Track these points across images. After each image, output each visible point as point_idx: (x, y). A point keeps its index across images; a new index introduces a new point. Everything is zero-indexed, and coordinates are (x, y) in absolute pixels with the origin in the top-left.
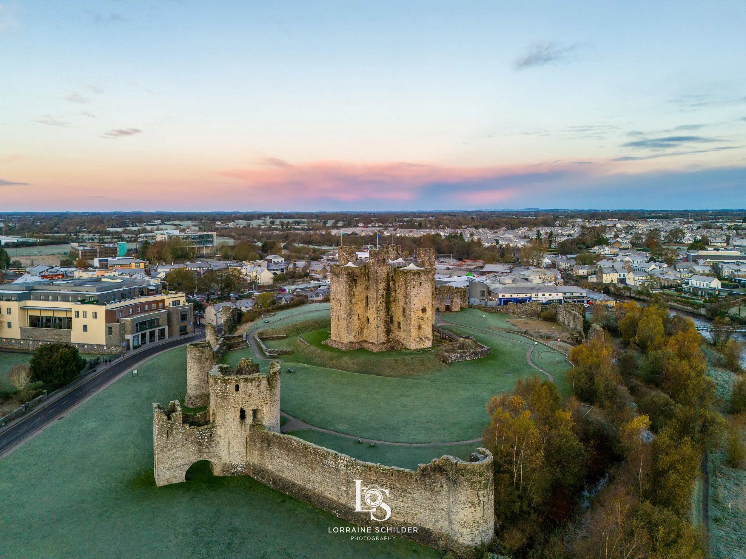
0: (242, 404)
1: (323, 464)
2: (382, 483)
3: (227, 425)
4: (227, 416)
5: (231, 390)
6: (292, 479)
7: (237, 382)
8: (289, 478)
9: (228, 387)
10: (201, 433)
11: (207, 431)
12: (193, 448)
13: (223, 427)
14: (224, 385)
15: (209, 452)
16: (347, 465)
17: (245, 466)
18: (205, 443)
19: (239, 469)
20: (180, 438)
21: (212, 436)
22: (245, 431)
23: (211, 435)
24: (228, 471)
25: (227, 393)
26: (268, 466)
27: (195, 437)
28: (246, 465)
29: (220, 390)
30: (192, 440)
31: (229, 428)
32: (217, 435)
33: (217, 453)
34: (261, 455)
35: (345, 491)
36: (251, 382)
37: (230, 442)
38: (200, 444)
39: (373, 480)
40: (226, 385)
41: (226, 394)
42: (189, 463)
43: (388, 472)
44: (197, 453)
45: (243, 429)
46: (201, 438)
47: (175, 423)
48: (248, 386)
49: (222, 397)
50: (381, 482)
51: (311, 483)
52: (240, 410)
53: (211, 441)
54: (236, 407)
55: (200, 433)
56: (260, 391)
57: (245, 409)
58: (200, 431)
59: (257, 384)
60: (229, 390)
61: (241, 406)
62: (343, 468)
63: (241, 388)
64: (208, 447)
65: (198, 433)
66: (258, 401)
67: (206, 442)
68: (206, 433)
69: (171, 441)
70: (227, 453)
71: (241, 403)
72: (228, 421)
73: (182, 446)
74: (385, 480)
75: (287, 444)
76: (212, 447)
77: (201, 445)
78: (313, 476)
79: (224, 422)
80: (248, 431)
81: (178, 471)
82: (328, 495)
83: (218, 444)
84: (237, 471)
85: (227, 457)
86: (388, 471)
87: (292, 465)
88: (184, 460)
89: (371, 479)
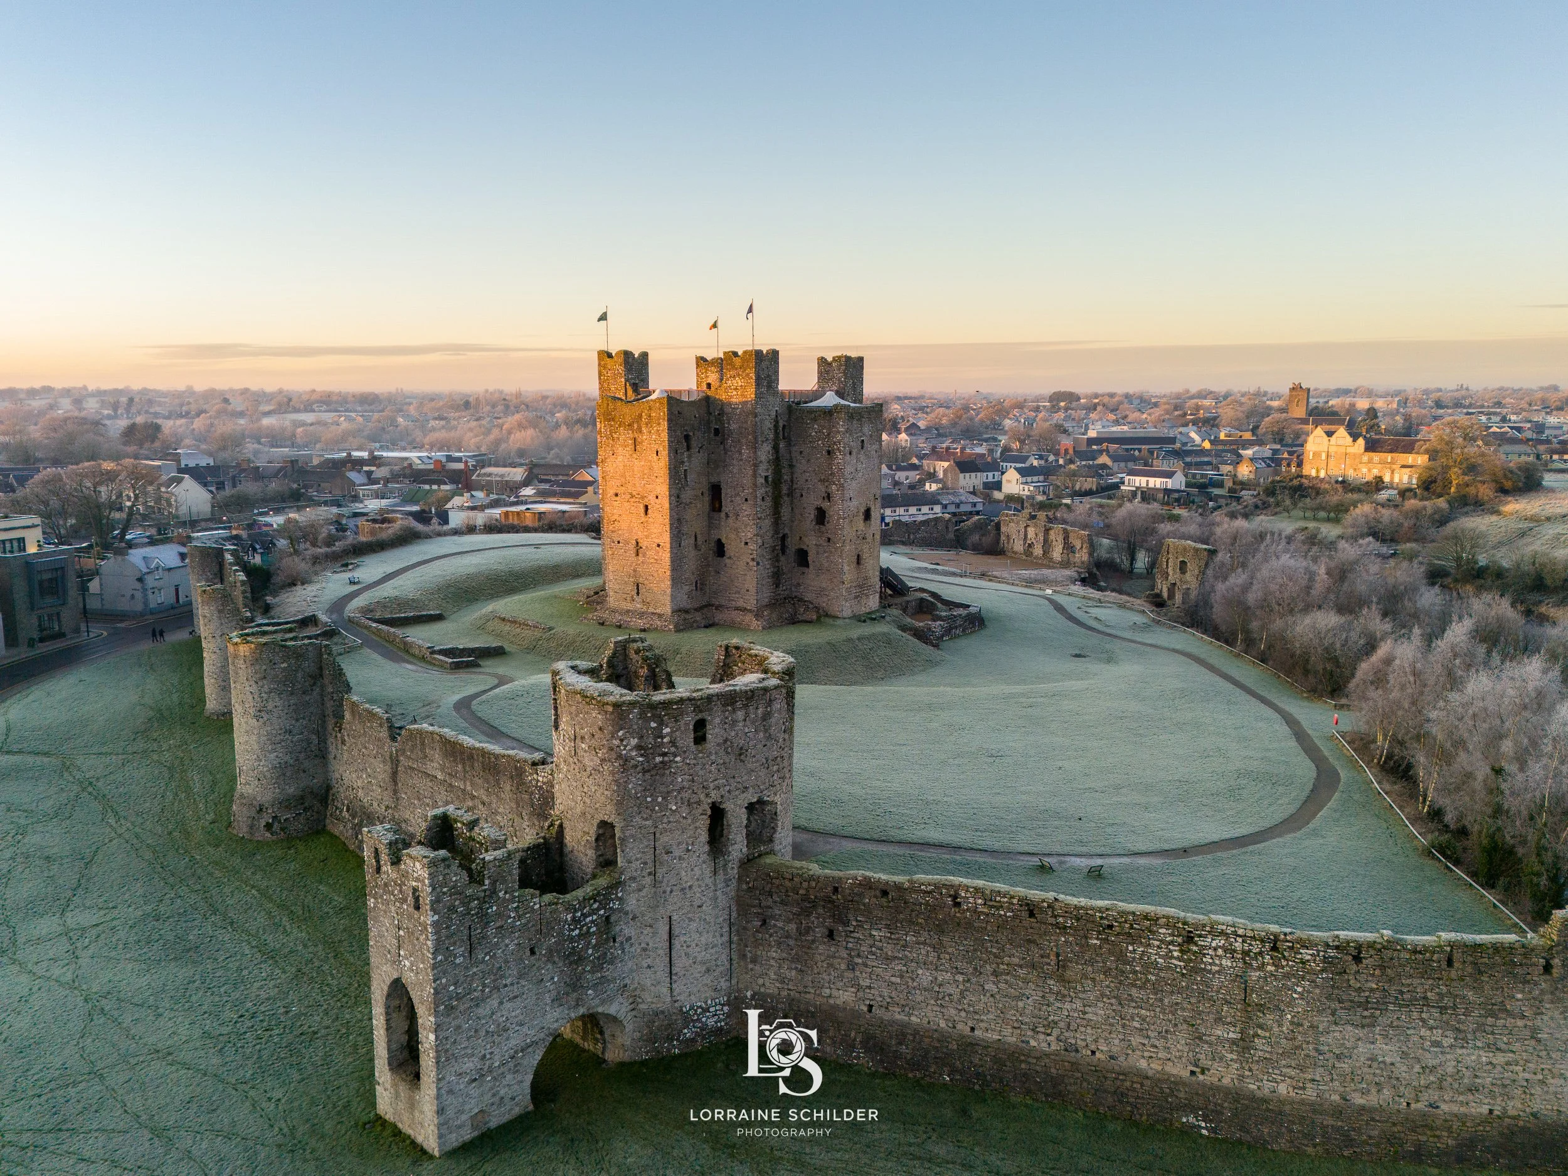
0: (718, 788)
1: (1121, 957)
2: (1407, 996)
3: (660, 872)
4: (664, 839)
5: (680, 743)
6: (960, 1026)
7: (701, 711)
8: (943, 1024)
9: (667, 730)
10: (579, 914)
11: (595, 906)
12: (553, 975)
13: (648, 880)
14: (653, 725)
15: (604, 980)
16: (1246, 953)
17: (726, 1009)
18: (590, 951)
19: (711, 1022)
20: (511, 947)
21: (613, 919)
22: (727, 882)
23: (608, 918)
24: (670, 1039)
25: (664, 754)
26: (835, 993)
27: (561, 933)
28: (728, 1003)
29: (638, 747)
30: (550, 951)
31: (673, 882)
32: (627, 913)
33: (627, 981)
34: (796, 959)
35: (1234, 1042)
36: (746, 706)
37: (676, 931)
38: (575, 959)
39: (1372, 990)
40: (661, 724)
41: (658, 759)
42: (542, 1035)
43: (1435, 957)
44: (567, 994)
45: (721, 876)
46: (579, 935)
47: (494, 892)
48: (735, 722)
49: (645, 771)
50: (1401, 993)
51: (1056, 1032)
52: (709, 812)
53: (607, 940)
54: (699, 803)
55: (573, 918)
56: (769, 738)
57: (728, 806)
58: (576, 911)
59: (760, 711)
60: (673, 743)
61: (715, 796)
62: (1227, 963)
63: (714, 733)
64: (598, 967)
65: (569, 917)
66: (763, 773)
67: (594, 947)
68: (594, 912)
69: (482, 966)
70: (662, 974)
71: (711, 785)
72: (666, 857)
73: (521, 976)
74: (1421, 986)
75: (933, 909)
76: (611, 962)
77: (581, 960)
78: (1067, 1006)
79: (651, 864)
80: (734, 882)
81: (509, 1077)
82: (1143, 1064)
83: (627, 946)
84: (702, 1029)
85: (665, 991)
86: (1434, 953)
87: (960, 978)
88: (525, 1029)
89: (1359, 990)
